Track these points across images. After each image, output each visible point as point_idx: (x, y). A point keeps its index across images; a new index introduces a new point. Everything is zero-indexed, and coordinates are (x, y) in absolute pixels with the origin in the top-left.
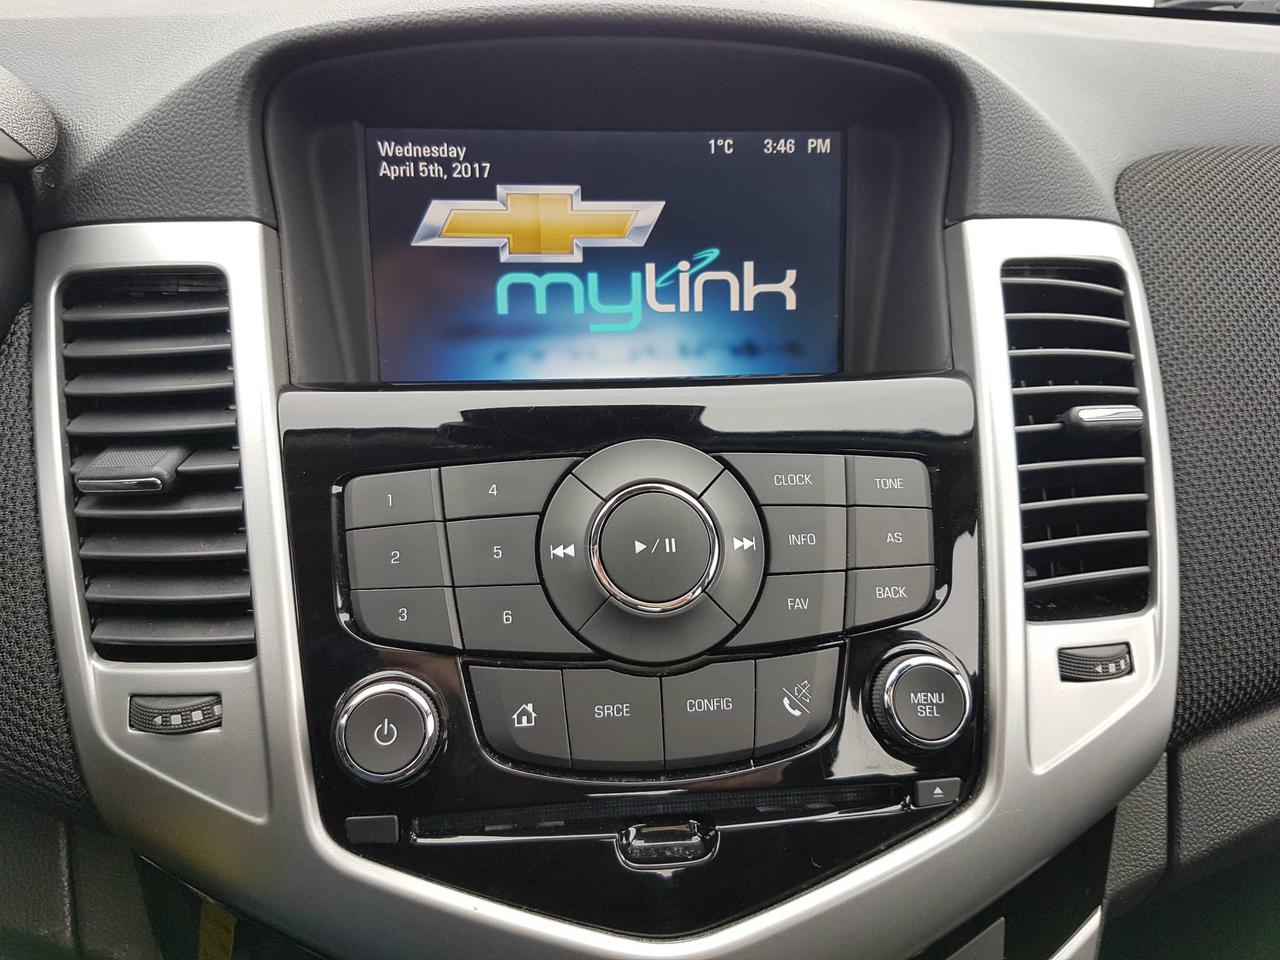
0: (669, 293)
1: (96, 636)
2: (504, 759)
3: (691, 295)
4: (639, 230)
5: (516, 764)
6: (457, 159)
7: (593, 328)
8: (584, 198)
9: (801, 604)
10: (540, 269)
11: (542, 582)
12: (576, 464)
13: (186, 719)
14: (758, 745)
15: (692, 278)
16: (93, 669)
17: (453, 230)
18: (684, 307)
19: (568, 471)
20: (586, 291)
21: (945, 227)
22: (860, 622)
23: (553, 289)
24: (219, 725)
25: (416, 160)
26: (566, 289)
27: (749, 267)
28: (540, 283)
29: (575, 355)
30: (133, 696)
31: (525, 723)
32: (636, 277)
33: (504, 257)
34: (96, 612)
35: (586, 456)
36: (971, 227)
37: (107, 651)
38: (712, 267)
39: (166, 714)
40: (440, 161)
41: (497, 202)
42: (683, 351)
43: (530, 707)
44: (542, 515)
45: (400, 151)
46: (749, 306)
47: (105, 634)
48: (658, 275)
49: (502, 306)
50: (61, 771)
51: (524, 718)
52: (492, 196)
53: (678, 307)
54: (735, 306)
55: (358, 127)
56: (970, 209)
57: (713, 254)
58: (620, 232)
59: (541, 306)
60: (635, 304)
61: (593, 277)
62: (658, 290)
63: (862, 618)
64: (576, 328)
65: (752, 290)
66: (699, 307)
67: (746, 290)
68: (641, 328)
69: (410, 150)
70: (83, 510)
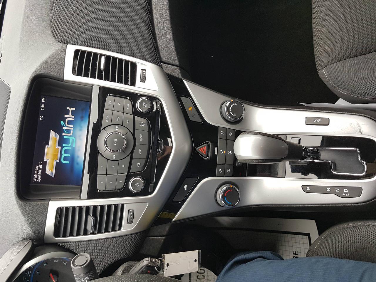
0: (69, 132)
1: (117, 230)
2: (144, 168)
3: (70, 127)
4: (56, 135)
5: (145, 167)
6: (38, 167)
7: (74, 146)
8: (48, 145)
9: (128, 121)
10: (61, 155)
11: (119, 160)
12: (100, 153)
13: (132, 215)
14: (148, 131)
15: (66, 126)
16: (122, 230)
17: (52, 170)
18: (72, 129)
19: (101, 154)
20: (67, 147)
21: (64, 82)
22: (132, 113)
23: (65, 153)
24: (133, 210)
25: (38, 175)
26: (65, 150)
27: (66, 116)
28: (64, 155)
29: (79, 150)
30: (127, 224)
31: (140, 165)
32: (65, 137)
33: (58, 161)
34: (113, 230)
35: (99, 151)
36: (65, 78)
37: (120, 228)
38: (65, 123)
39: (130, 218)
40: (38, 171)
41: (47, 161)
42: (81, 130)
43: (138, 164)
44: (108, 159)
45: (36, 178)
46: (73, 117)
47: (117, 229)
48: (65, 133)
49: (68, 162)
50: (137, 236)
51: (139, 165)
52: (46, 162)
53: (72, 130)
54: (73, 119)
55: (30, 185)
56: (62, 78)
57: (62, 122)
58: (56, 139)
59: (69, 155)
60: (71, 138)
61: (64, 145)
62: (68, 133)
63: (131, 112)
64: (73, 149)
65: (70, 116)
66: (72, 126)
67: (70, 117)
68: (75, 137)
69: (36, 176)
70: (96, 232)
